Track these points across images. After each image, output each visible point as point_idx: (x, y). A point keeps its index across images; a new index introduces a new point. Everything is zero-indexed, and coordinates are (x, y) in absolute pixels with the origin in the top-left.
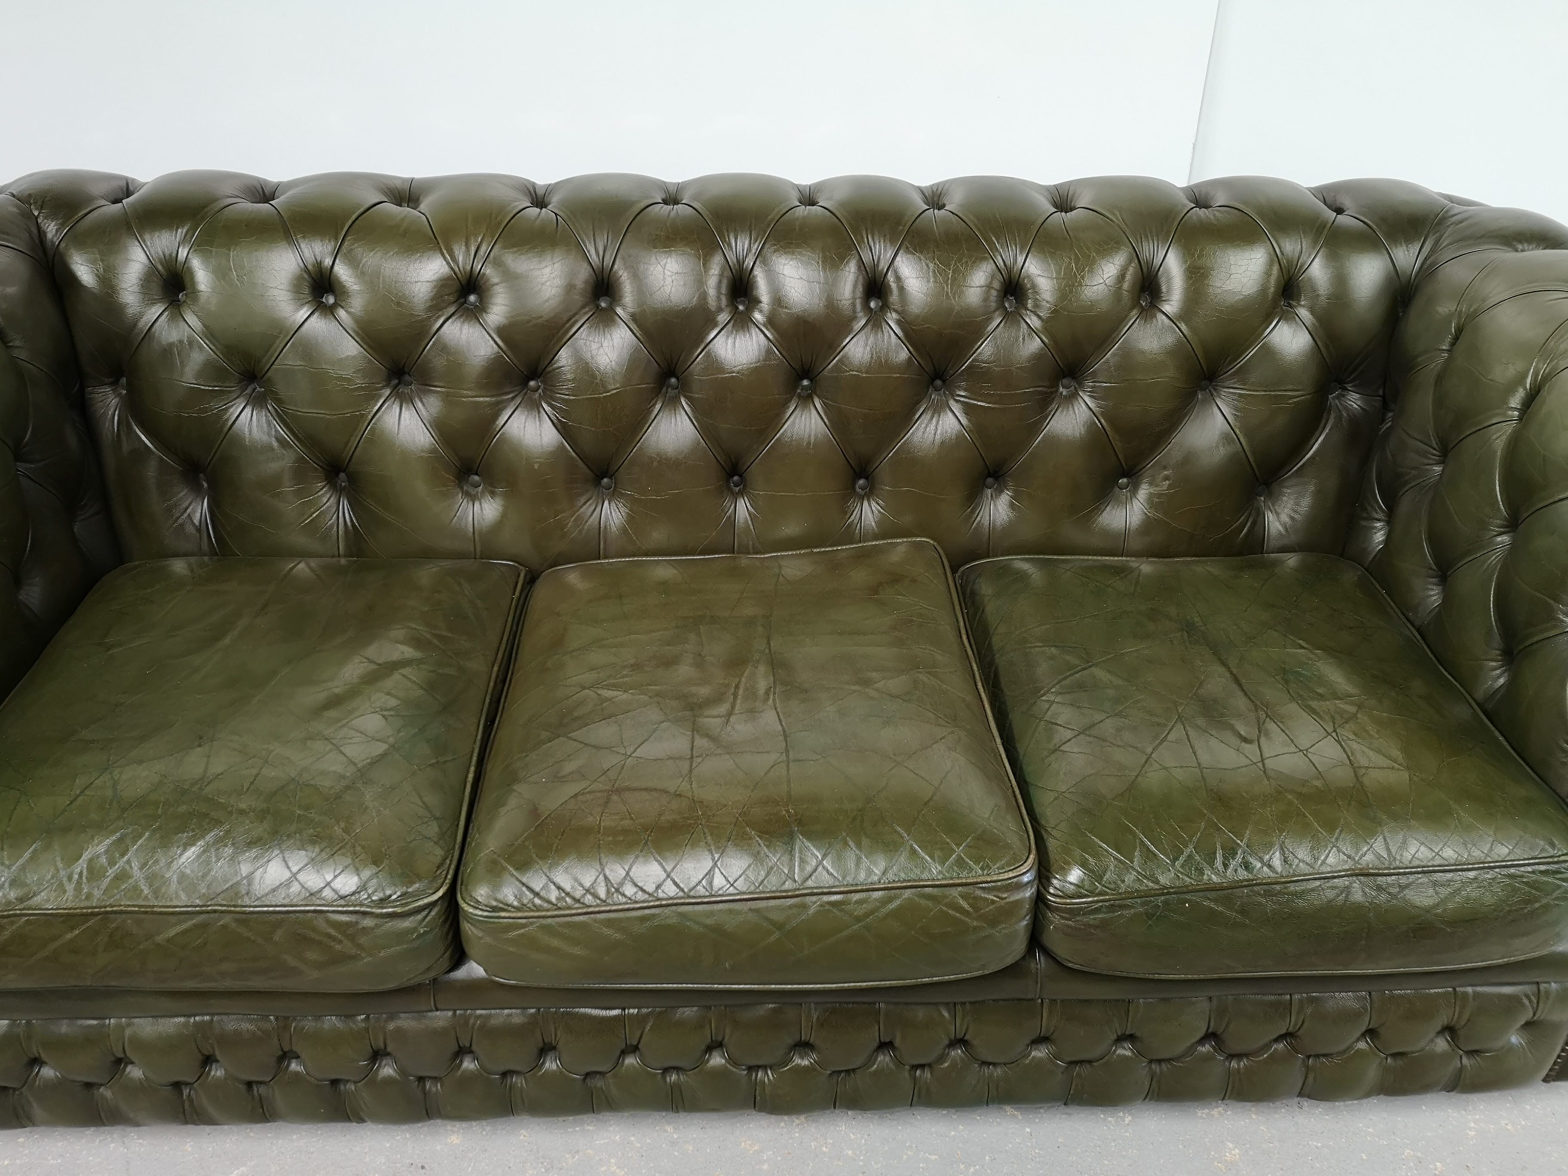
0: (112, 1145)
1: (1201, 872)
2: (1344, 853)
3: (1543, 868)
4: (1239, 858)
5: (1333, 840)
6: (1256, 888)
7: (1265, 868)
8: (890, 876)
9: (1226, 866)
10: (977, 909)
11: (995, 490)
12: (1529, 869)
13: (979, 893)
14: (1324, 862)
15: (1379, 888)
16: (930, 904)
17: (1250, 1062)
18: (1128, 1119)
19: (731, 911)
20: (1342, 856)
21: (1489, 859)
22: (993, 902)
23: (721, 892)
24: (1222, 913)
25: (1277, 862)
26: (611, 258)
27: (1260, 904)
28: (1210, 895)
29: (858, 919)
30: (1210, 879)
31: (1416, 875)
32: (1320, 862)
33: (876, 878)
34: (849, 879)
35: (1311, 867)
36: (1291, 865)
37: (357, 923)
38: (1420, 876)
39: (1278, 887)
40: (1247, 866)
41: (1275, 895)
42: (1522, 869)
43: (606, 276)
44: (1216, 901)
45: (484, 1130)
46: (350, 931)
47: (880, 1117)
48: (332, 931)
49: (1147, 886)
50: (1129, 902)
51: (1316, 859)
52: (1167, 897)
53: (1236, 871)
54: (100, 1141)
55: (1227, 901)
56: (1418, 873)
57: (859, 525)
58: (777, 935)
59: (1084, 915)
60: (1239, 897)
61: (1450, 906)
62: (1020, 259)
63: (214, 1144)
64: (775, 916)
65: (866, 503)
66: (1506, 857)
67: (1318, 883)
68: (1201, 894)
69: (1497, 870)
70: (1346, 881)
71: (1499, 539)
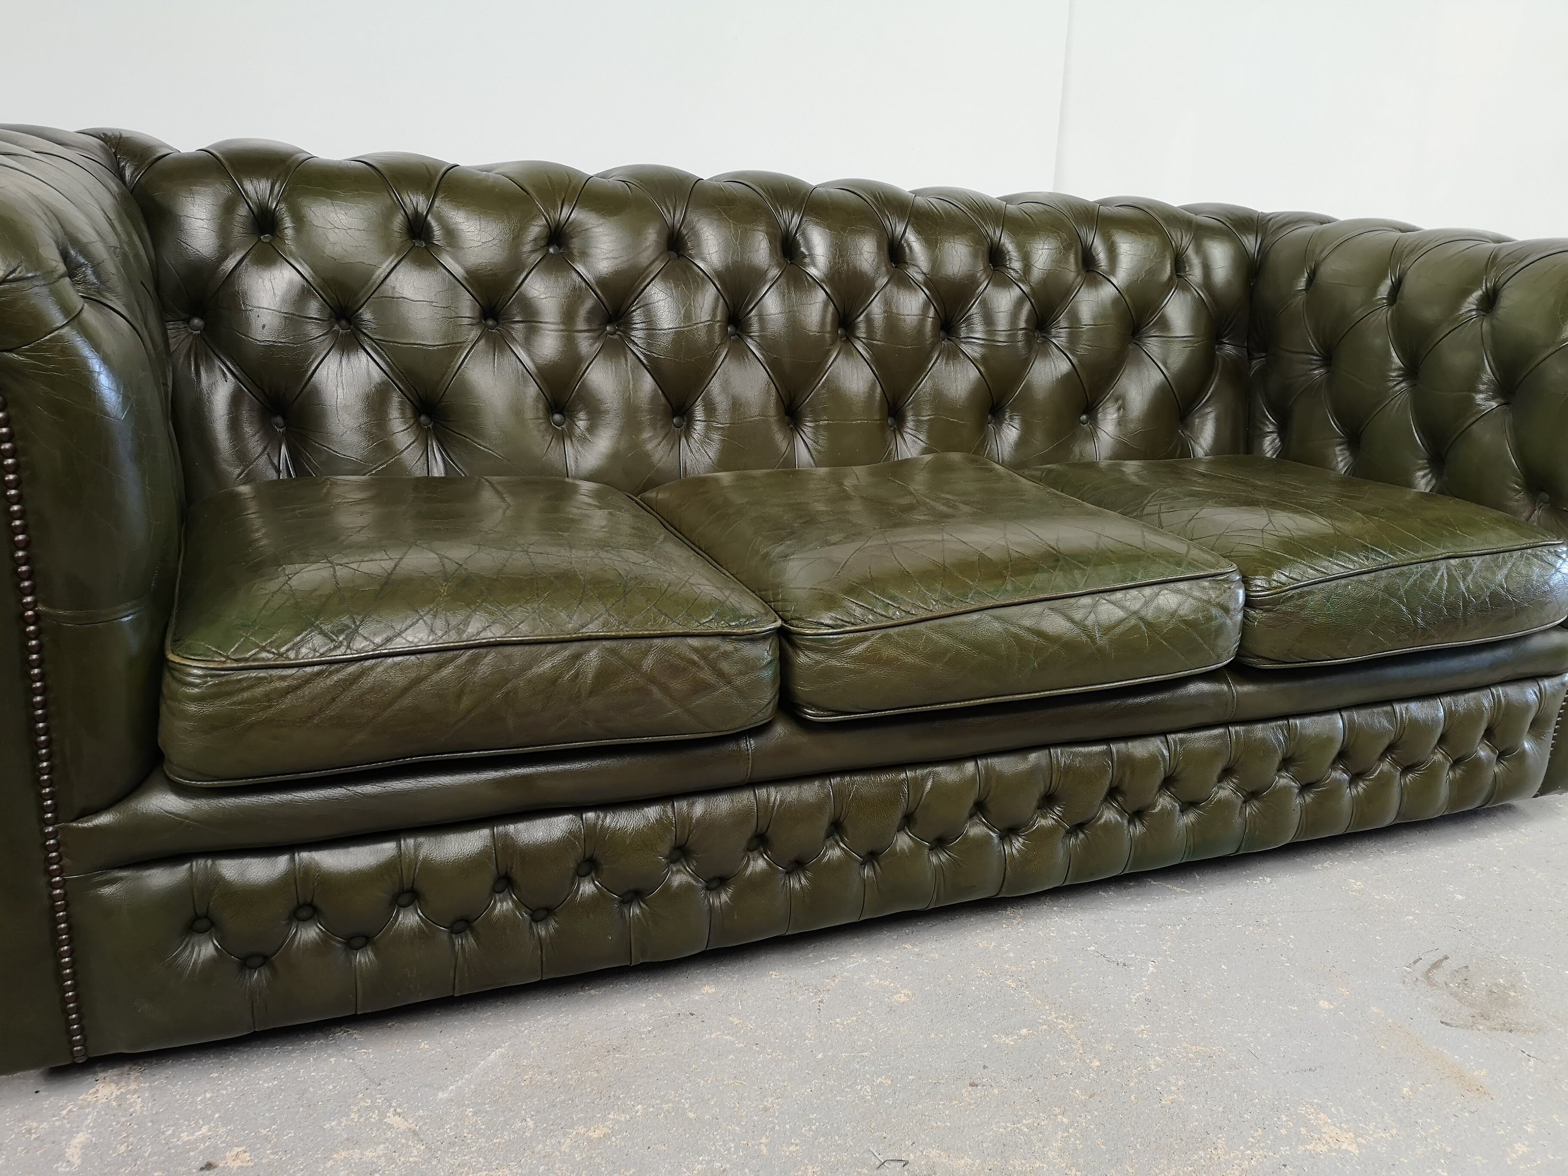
0: (332, 1060)
4: (1371, 552)
11: (995, 423)
17: (1367, 782)
18: (1268, 880)
24: (1372, 592)
26: (681, 215)
29: (1135, 612)
30: (1361, 566)
37: (718, 646)
40: (1379, 556)
43: (676, 231)
44: (1367, 582)
45: (734, 978)
46: (713, 655)
47: (1081, 908)
48: (695, 658)
51: (1418, 550)
53: (1375, 559)
54: (314, 1059)
55: (1374, 582)
59: (1283, 603)
62: (998, 233)
63: (453, 1038)
65: (899, 437)
67: (1428, 565)
70: (1444, 563)
71: (1397, 388)
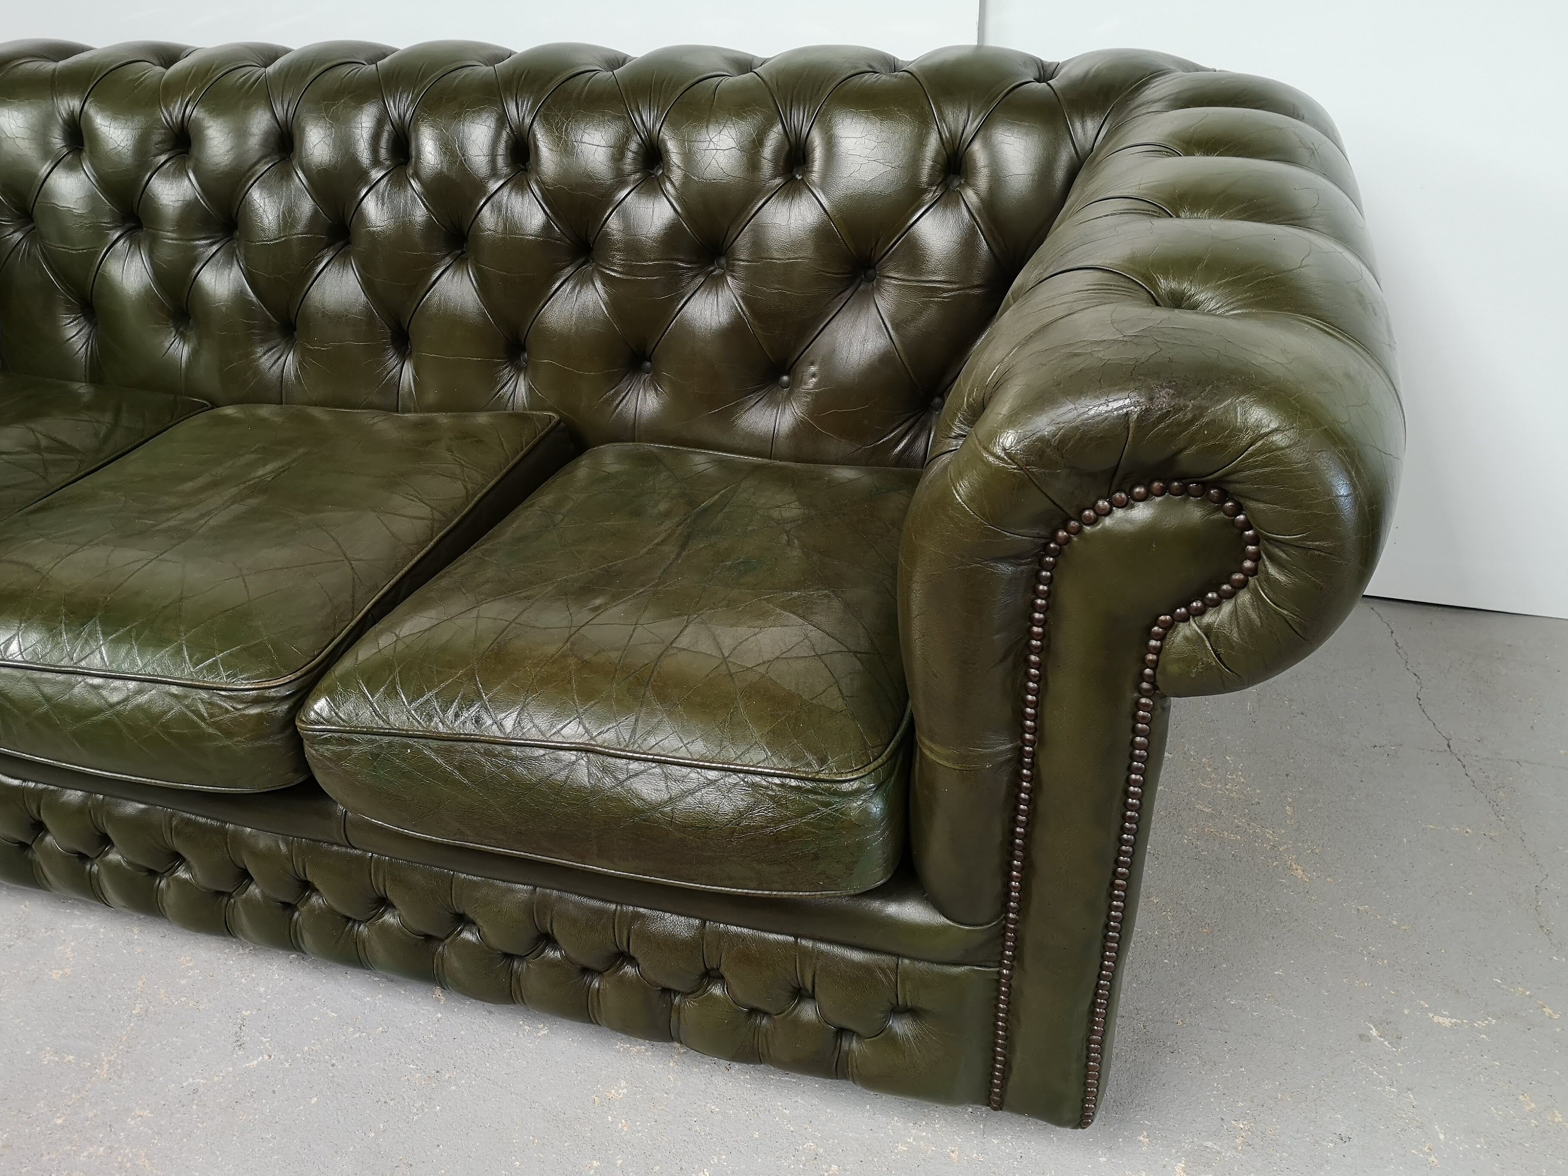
1: (430, 718)
2: (584, 727)
3: (793, 783)
4: (473, 711)
5: (581, 711)
6: (477, 745)
7: (495, 727)
8: (149, 669)
9: (457, 716)
10: (212, 715)
12: (777, 781)
13: (216, 699)
14: (558, 732)
15: (605, 770)
16: (173, 702)
19: (12, 677)
20: (581, 729)
21: (739, 762)
22: (227, 711)
23: (10, 658)
24: (440, 766)
25: (509, 724)
27: (479, 763)
28: (434, 744)
29: (112, 706)
30: (437, 728)
31: (650, 763)
32: (555, 730)
33: (135, 670)
34: (114, 666)
35: (543, 734)
36: (523, 728)
38: (654, 765)
39: (499, 748)
40: (478, 721)
41: (495, 756)
42: (770, 779)
43: (287, 134)
44: (437, 751)
49: (377, 723)
50: (354, 737)
51: (552, 726)
52: (391, 738)
53: (464, 723)
55: (446, 753)
56: (653, 761)
57: (512, 398)
58: (46, 707)
60: (458, 752)
61: (681, 805)
64: (48, 690)
66: (759, 763)
67: (542, 752)
68: (423, 741)
69: (741, 775)
70: (571, 756)
